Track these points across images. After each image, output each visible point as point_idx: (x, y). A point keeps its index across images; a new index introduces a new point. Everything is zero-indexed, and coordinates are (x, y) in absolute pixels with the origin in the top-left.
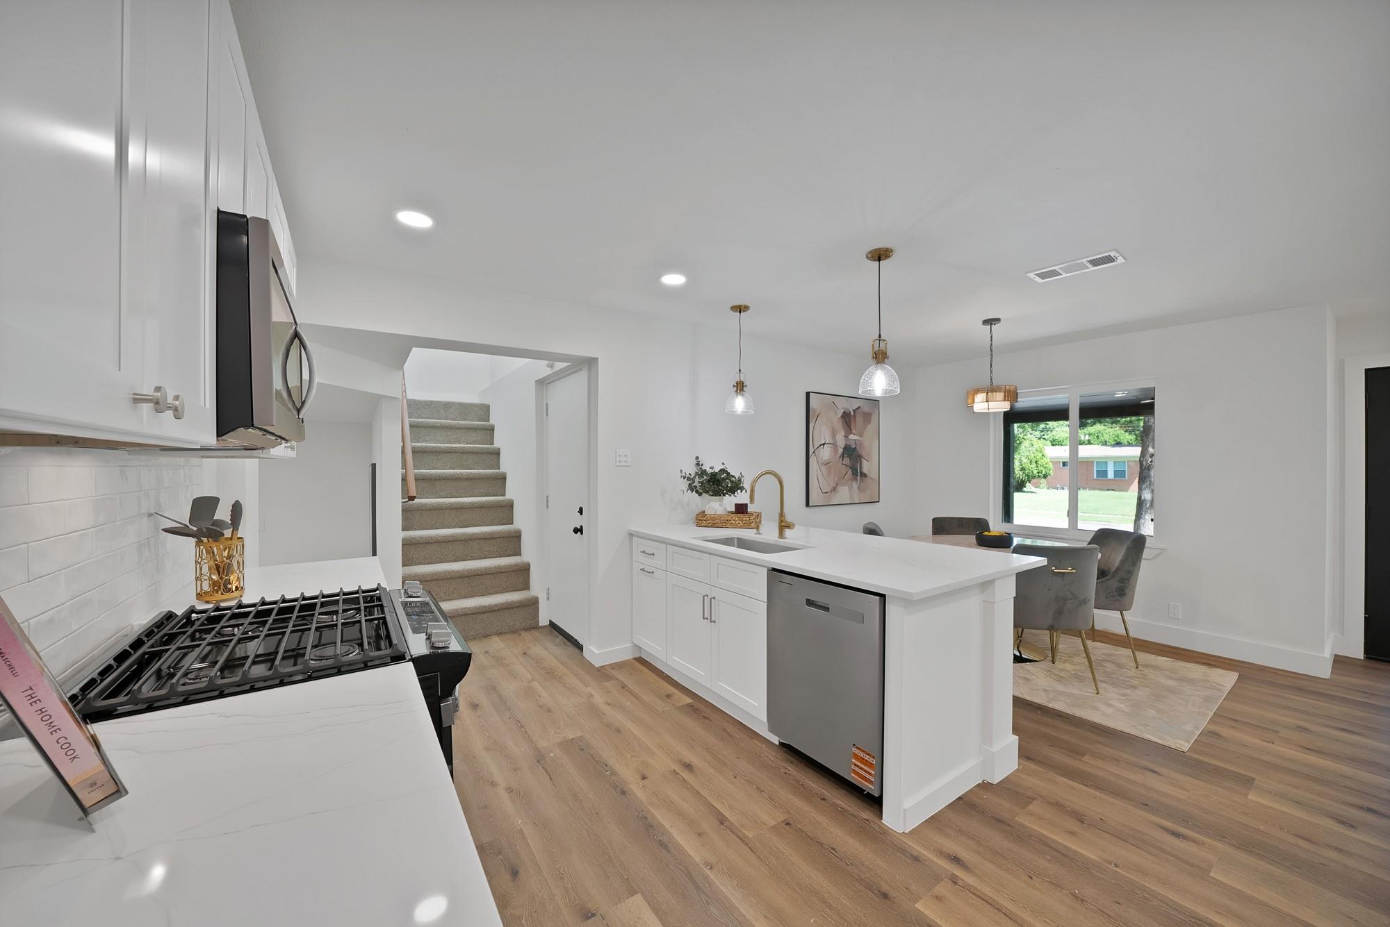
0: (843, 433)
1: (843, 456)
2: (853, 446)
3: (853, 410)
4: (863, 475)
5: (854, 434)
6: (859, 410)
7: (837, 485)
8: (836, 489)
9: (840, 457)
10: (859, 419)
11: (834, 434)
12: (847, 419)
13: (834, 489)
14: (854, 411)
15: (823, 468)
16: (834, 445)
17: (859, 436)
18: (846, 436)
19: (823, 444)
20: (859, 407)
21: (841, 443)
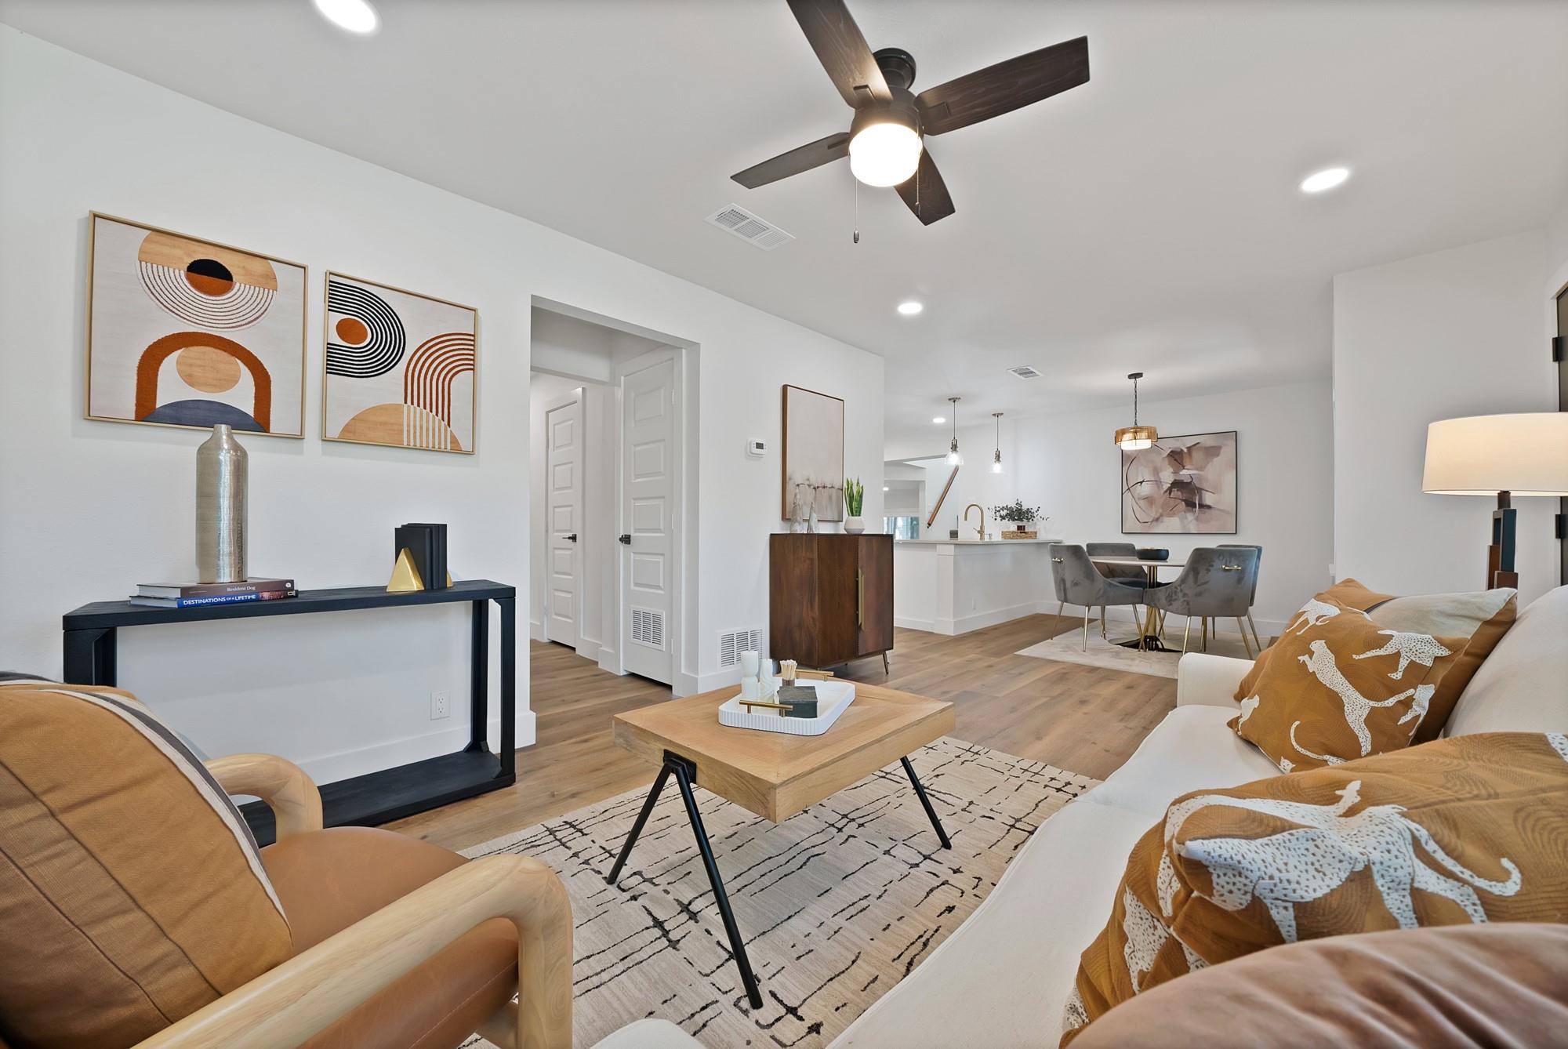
0: (1171, 470)
1: (1170, 490)
2: (1189, 481)
3: (1187, 448)
4: (1209, 507)
5: (1188, 469)
6: (1197, 446)
7: (1161, 515)
8: (1160, 520)
9: (1166, 492)
10: (1197, 455)
11: (1156, 471)
12: (1176, 457)
13: (1157, 520)
14: (1189, 448)
15: (1142, 503)
16: (1158, 483)
17: (1197, 470)
18: (1176, 472)
19: (1141, 482)
20: (1198, 443)
21: (1167, 477)
